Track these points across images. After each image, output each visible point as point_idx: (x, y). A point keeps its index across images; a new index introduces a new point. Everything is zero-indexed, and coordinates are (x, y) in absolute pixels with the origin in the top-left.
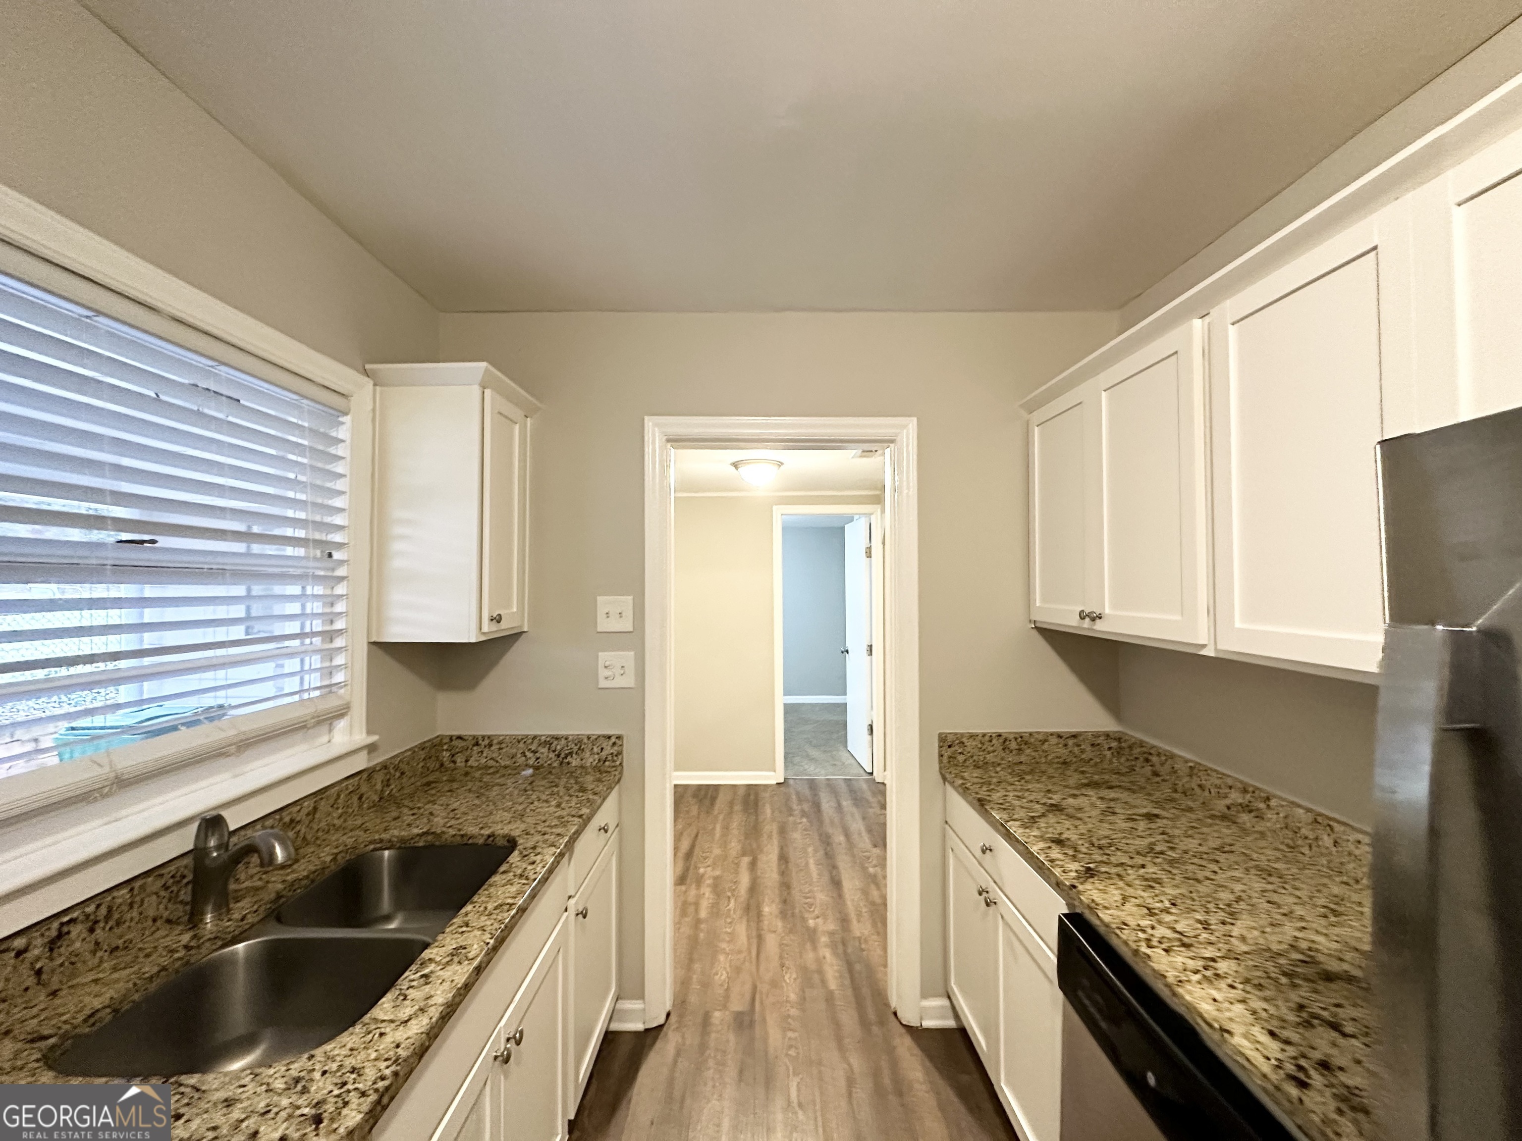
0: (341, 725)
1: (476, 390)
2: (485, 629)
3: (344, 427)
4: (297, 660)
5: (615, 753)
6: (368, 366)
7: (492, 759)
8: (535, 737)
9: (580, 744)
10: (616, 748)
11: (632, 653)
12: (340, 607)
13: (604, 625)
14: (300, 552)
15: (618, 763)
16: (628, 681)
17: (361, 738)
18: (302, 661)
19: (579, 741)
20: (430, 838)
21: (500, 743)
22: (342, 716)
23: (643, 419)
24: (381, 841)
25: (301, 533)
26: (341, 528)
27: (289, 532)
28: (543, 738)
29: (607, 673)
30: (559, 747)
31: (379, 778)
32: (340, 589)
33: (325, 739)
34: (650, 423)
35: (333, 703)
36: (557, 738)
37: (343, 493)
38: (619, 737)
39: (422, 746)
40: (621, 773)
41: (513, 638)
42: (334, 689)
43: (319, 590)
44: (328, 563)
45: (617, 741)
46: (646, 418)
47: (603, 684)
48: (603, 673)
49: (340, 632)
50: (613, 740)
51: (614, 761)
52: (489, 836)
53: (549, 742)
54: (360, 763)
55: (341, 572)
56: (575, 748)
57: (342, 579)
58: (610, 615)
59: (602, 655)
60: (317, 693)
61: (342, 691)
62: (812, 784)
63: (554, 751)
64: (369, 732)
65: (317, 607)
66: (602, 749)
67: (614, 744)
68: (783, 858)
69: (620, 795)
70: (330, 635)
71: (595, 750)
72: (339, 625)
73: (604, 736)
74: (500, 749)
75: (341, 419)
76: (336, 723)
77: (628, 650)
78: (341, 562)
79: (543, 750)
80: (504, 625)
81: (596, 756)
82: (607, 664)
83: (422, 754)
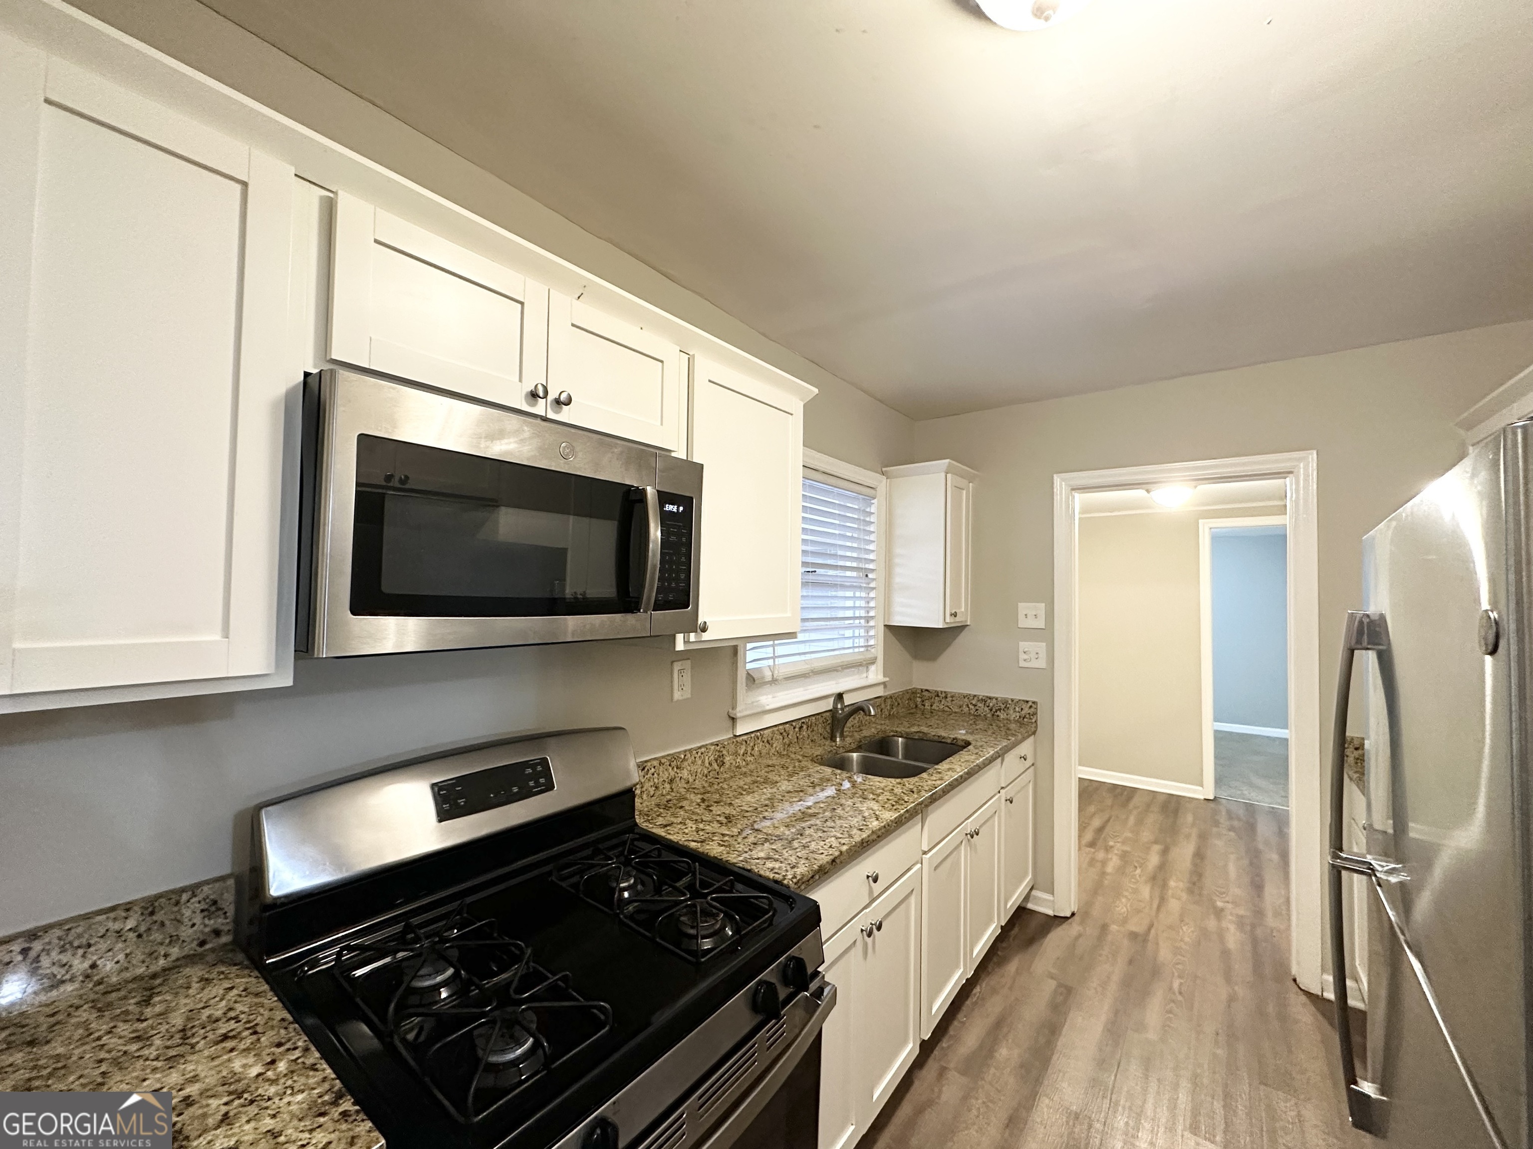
0: (873, 668)
1: (943, 475)
2: (948, 620)
3: (873, 506)
4: (851, 631)
5: (1031, 713)
6: (884, 469)
7: (948, 706)
8: (975, 696)
9: (1006, 704)
10: (1032, 710)
11: (1044, 644)
12: (872, 604)
13: (1023, 623)
14: (854, 574)
15: (1033, 721)
16: (1042, 663)
17: (880, 678)
18: (854, 631)
19: (1005, 702)
20: (921, 735)
21: (952, 697)
22: (873, 663)
23: (1053, 477)
24: (897, 732)
25: (854, 564)
26: (872, 561)
27: (848, 564)
28: (980, 698)
29: (1026, 657)
30: (991, 704)
31: (889, 702)
32: (872, 595)
33: (865, 675)
34: (1057, 479)
35: (869, 656)
36: (990, 698)
37: (874, 541)
38: (1034, 703)
39: (907, 691)
40: (1036, 727)
41: (961, 628)
42: (869, 649)
43: (863, 594)
44: (867, 580)
45: (1033, 705)
46: (1055, 476)
47: (1022, 664)
48: (1022, 656)
49: (872, 617)
50: (1030, 704)
51: (1031, 719)
52: (954, 739)
53: (984, 700)
54: (880, 692)
55: (872, 585)
56: (1003, 706)
57: (873, 589)
58: (1028, 616)
59: (1021, 644)
60: (862, 649)
61: (873, 650)
62: (1251, 809)
63: (988, 707)
64: (884, 676)
65: (862, 603)
66: (1022, 709)
67: (1031, 707)
68: (1199, 855)
69: (1035, 742)
70: (868, 619)
71: (1017, 709)
72: (872, 614)
73: (1023, 701)
74: (952, 701)
75: (872, 501)
76: (870, 667)
77: (1042, 642)
78: (873, 580)
79: (980, 705)
80: (958, 619)
81: (1018, 714)
82: (1026, 650)
83: (907, 696)
